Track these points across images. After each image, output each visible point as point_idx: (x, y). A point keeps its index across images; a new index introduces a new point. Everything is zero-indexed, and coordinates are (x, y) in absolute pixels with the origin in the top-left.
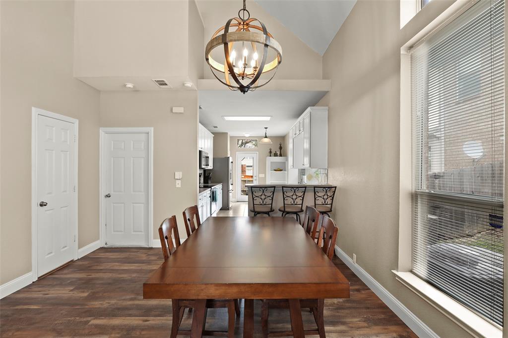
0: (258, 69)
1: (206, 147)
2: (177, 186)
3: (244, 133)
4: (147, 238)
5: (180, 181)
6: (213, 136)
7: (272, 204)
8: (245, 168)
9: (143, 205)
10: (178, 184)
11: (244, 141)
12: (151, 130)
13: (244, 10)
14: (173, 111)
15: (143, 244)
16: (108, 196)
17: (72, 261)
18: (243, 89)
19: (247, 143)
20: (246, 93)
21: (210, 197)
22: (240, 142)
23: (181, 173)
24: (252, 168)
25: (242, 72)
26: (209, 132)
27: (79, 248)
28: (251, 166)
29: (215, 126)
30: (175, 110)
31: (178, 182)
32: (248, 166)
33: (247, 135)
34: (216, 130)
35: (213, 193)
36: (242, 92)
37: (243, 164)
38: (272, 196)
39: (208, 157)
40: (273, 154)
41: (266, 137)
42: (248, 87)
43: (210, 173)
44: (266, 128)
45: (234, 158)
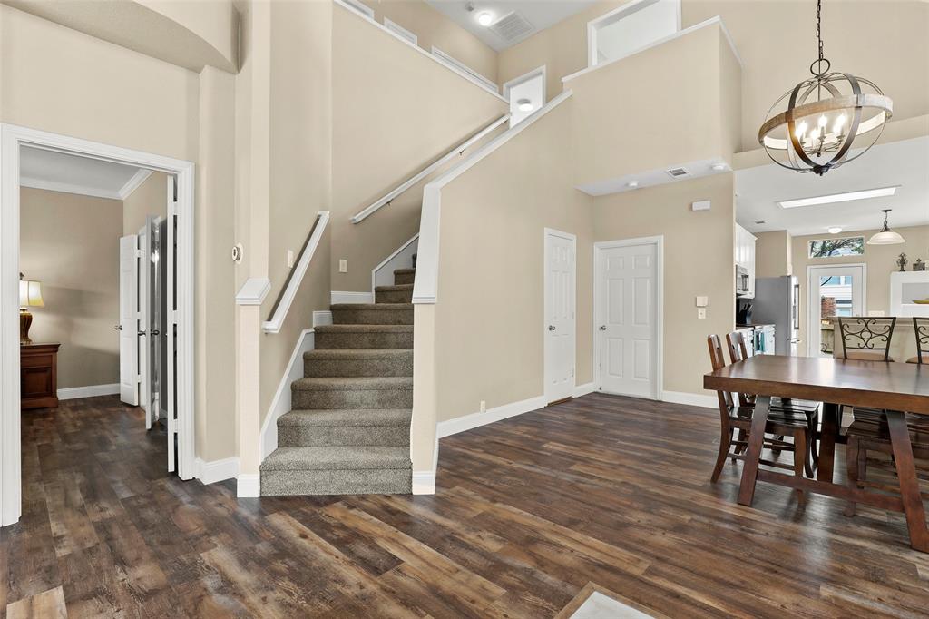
0: (845, 139)
1: (742, 260)
2: (700, 317)
3: (827, 228)
4: (654, 388)
5: (704, 309)
6: (756, 238)
7: (887, 349)
8: (832, 305)
9: (648, 342)
10: (702, 314)
11: (827, 245)
12: (661, 239)
13: (820, 60)
14: (694, 209)
15: (648, 395)
16: (603, 328)
17: (570, 398)
18: (819, 170)
19: (835, 246)
20: (824, 174)
21: (752, 342)
22: (818, 247)
23: (706, 298)
24: (850, 305)
25: (818, 148)
26: (748, 232)
27: (577, 385)
28: (848, 302)
29: (760, 220)
30: (696, 206)
31: (700, 310)
32: (839, 302)
33: (835, 230)
34: (762, 228)
35: (758, 336)
36: (817, 173)
37: (826, 295)
38: (887, 335)
39: (747, 276)
40: (909, 265)
41: (886, 230)
42: (828, 166)
43: (749, 306)
44: (886, 211)
45: (803, 277)
